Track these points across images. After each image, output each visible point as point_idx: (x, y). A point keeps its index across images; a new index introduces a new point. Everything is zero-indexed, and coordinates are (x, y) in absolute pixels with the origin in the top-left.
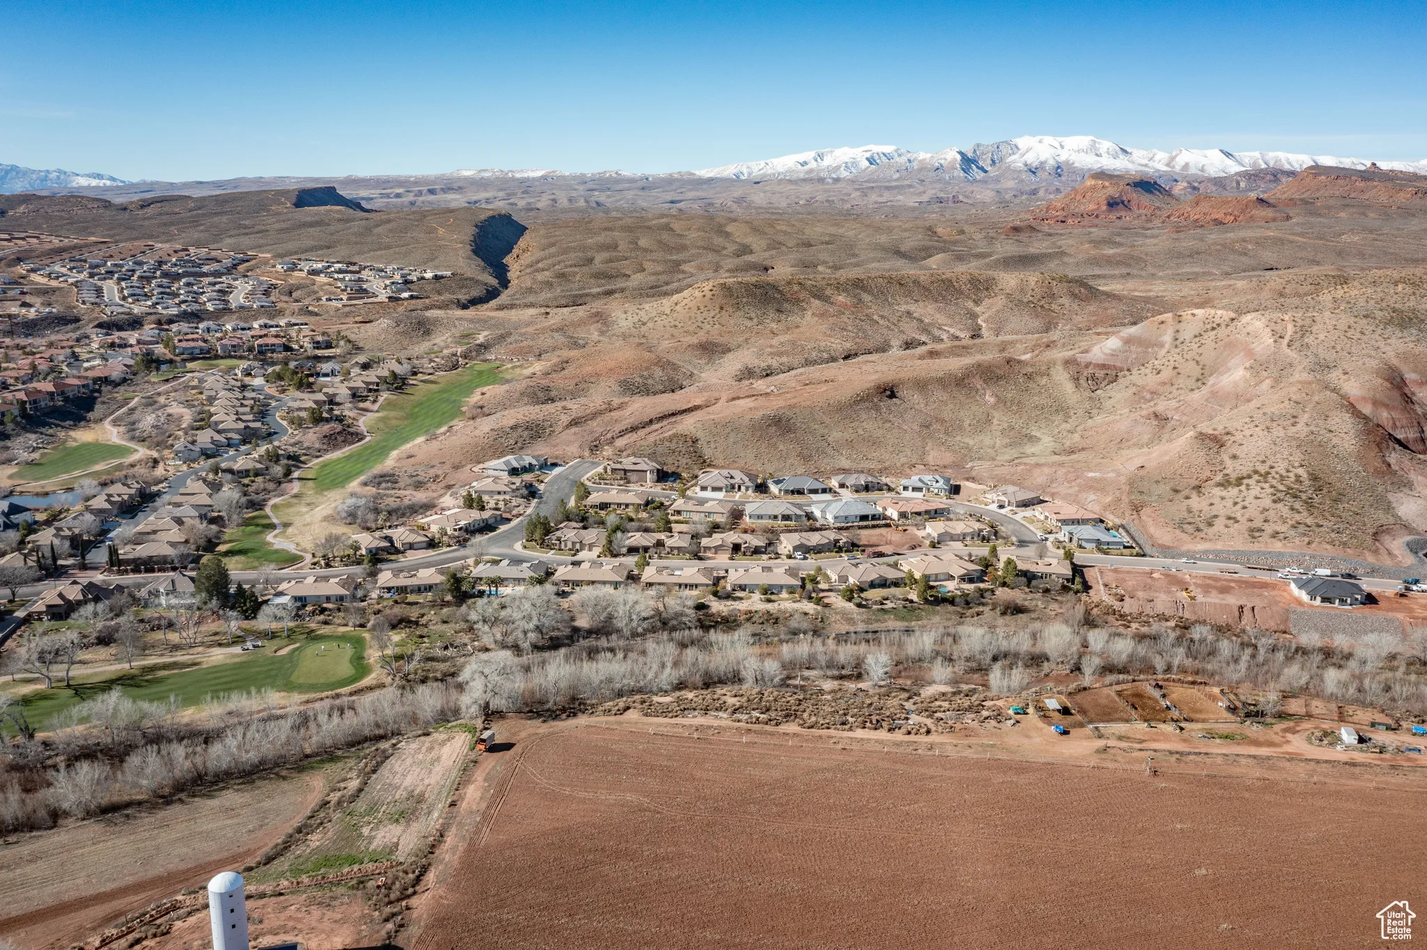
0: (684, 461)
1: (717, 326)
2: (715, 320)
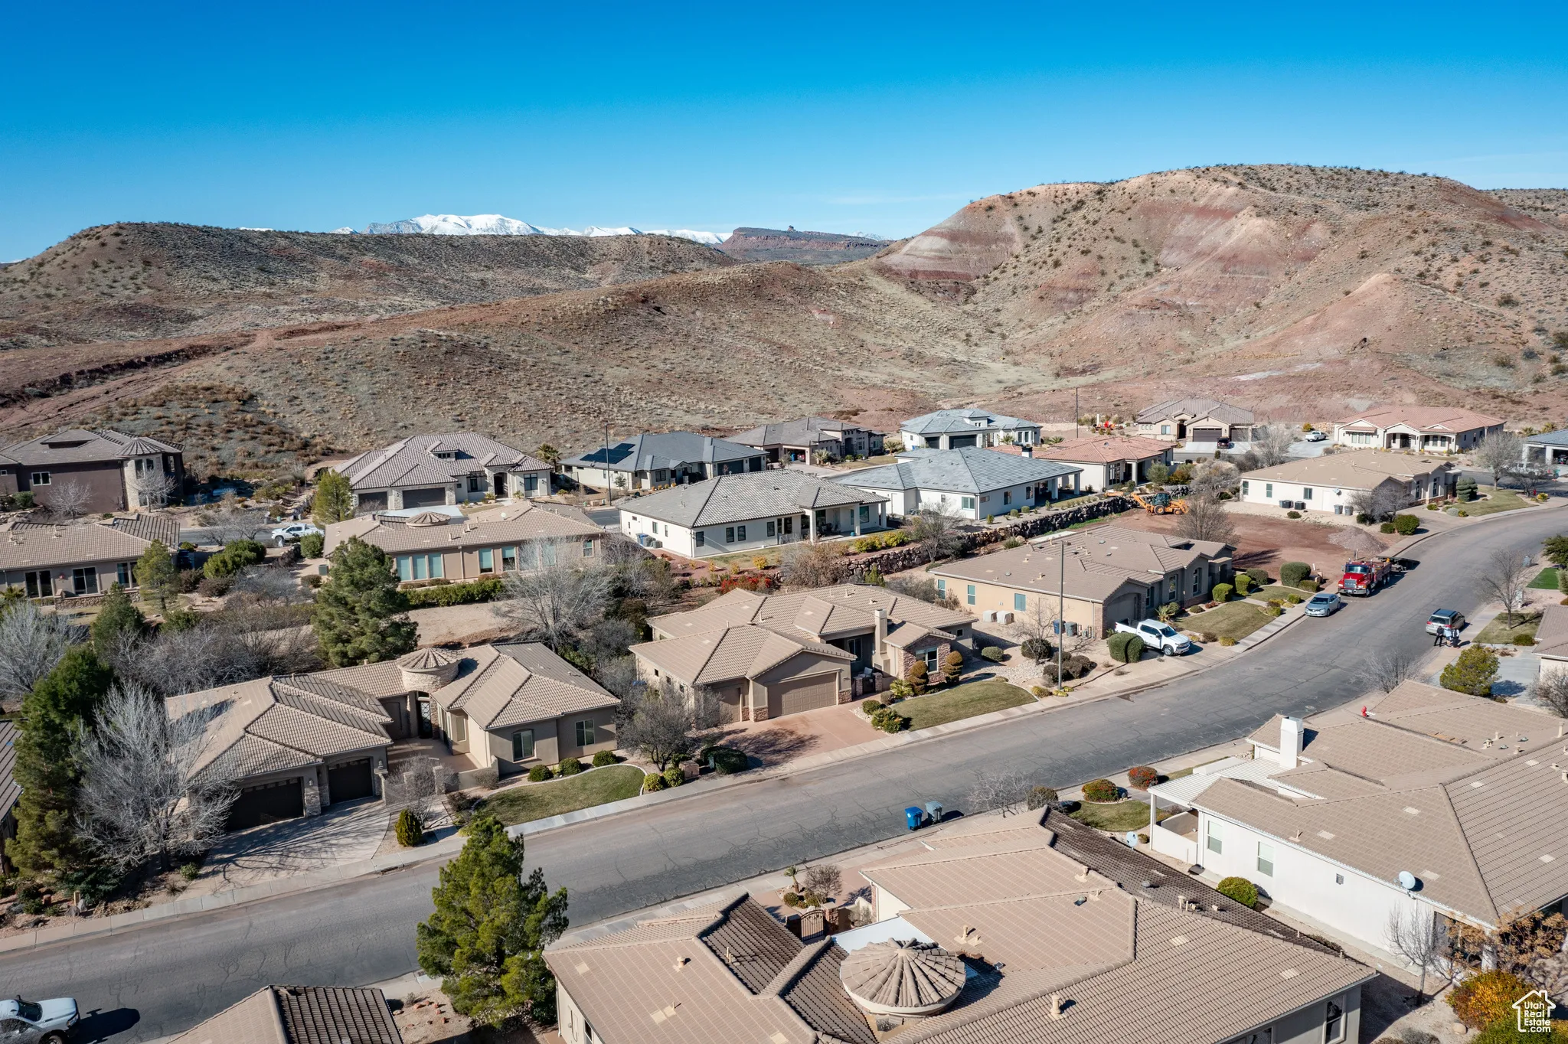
1: (146, 291)
2: (139, 281)
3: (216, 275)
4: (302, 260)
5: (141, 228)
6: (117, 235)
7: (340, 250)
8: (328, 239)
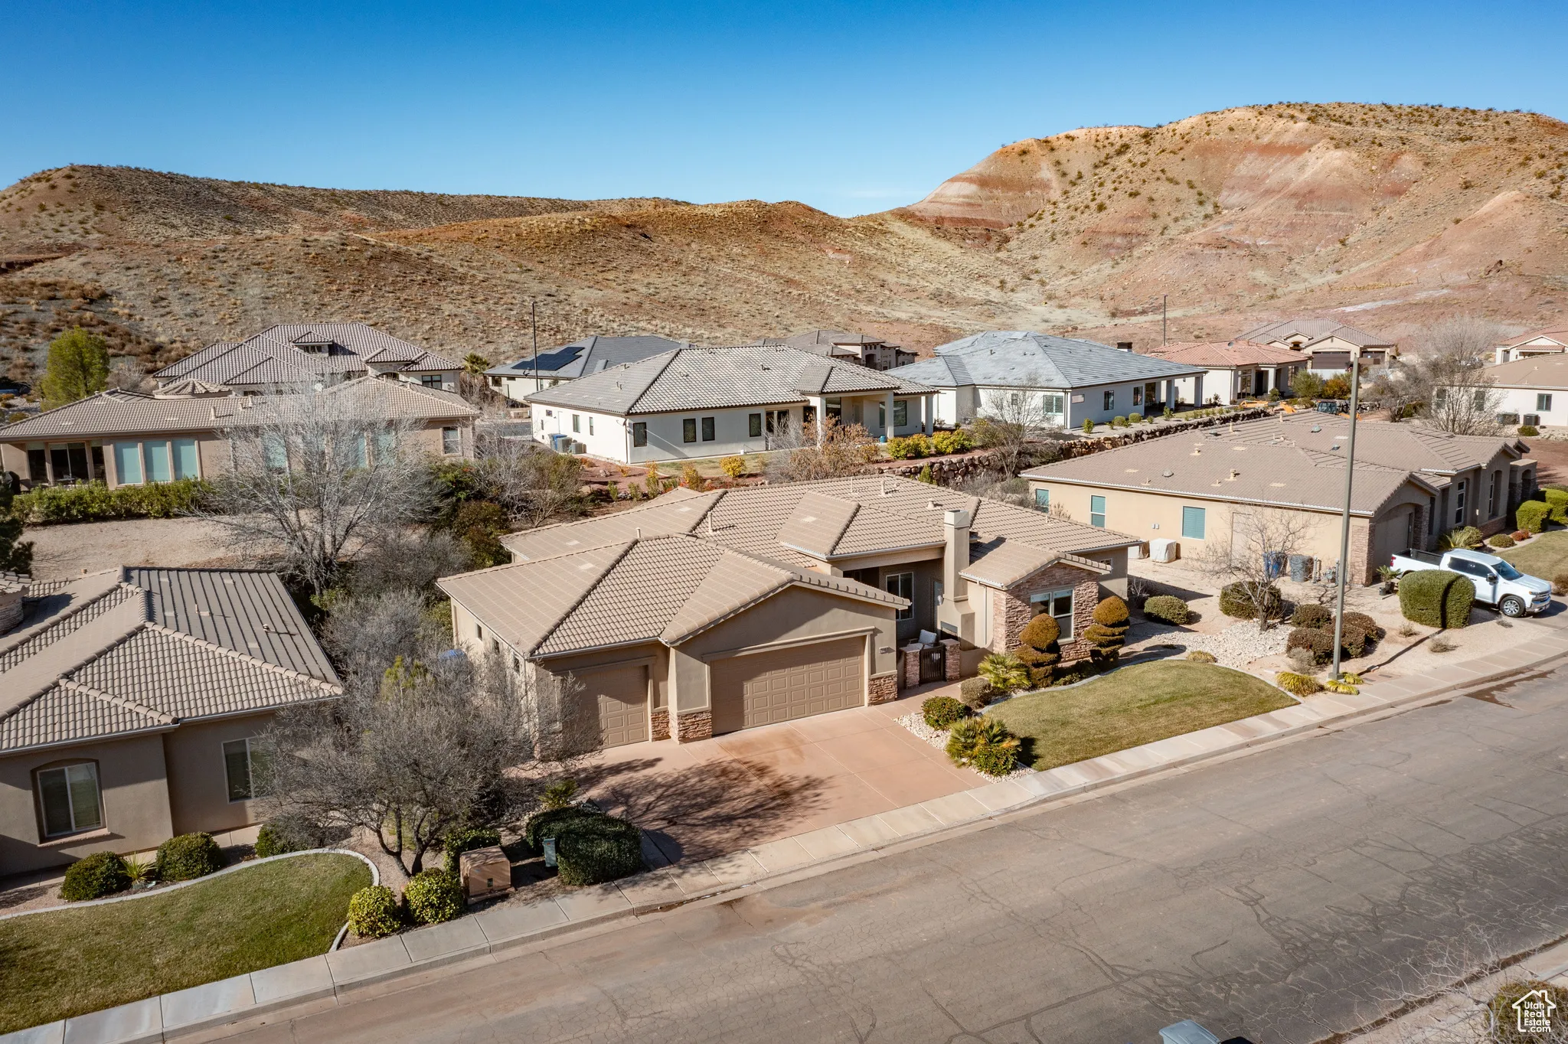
1: (96, 235)
3: (176, 222)
4: (275, 212)
5: (97, 171)
6: (69, 177)
7: (319, 204)
8: (307, 193)
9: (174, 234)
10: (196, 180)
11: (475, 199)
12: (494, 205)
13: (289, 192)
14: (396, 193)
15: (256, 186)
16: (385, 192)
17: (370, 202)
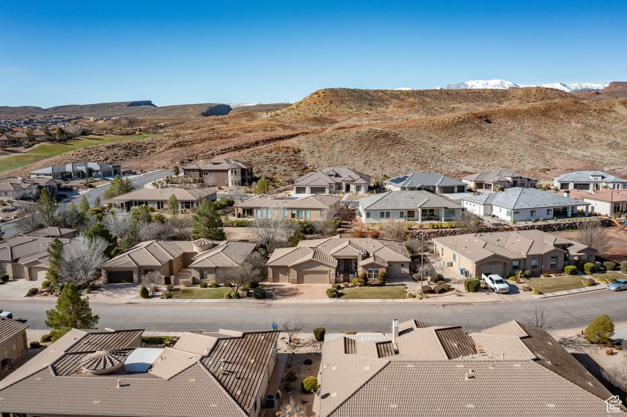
0: (283, 168)
1: (328, 112)
2: (326, 109)
3: (353, 106)
4: (386, 101)
5: (332, 90)
6: (324, 93)
7: (402, 97)
8: (399, 93)
9: (351, 111)
10: (362, 91)
11: (461, 91)
12: (468, 93)
13: (392, 92)
14: (431, 90)
15: (382, 91)
16: (427, 90)
17: (421, 95)
